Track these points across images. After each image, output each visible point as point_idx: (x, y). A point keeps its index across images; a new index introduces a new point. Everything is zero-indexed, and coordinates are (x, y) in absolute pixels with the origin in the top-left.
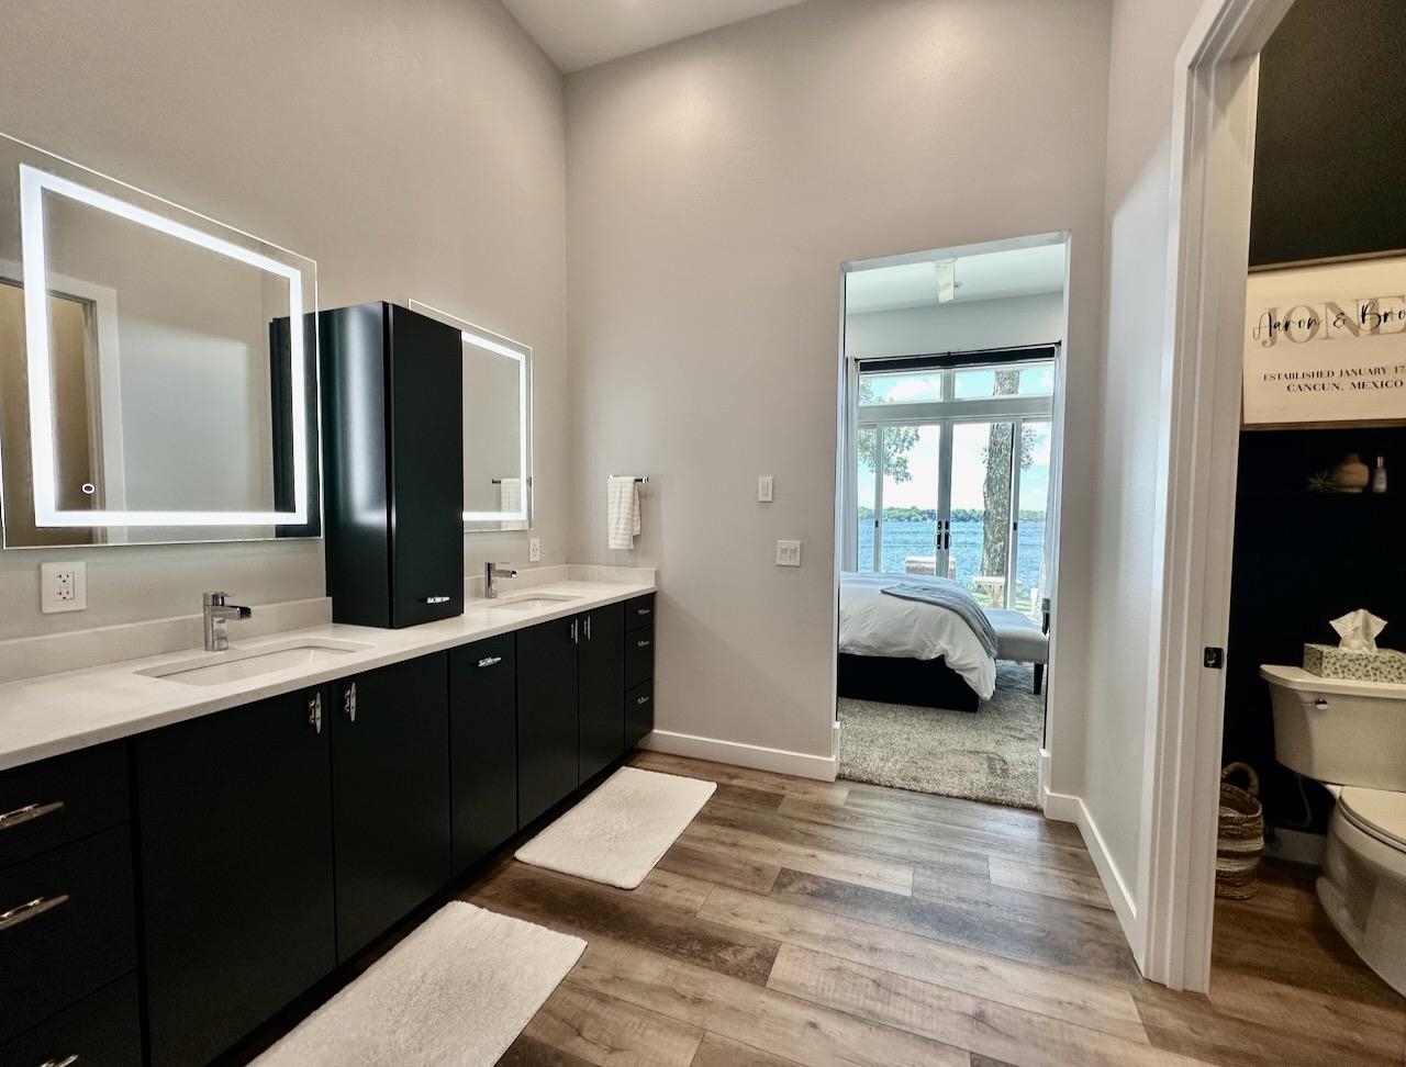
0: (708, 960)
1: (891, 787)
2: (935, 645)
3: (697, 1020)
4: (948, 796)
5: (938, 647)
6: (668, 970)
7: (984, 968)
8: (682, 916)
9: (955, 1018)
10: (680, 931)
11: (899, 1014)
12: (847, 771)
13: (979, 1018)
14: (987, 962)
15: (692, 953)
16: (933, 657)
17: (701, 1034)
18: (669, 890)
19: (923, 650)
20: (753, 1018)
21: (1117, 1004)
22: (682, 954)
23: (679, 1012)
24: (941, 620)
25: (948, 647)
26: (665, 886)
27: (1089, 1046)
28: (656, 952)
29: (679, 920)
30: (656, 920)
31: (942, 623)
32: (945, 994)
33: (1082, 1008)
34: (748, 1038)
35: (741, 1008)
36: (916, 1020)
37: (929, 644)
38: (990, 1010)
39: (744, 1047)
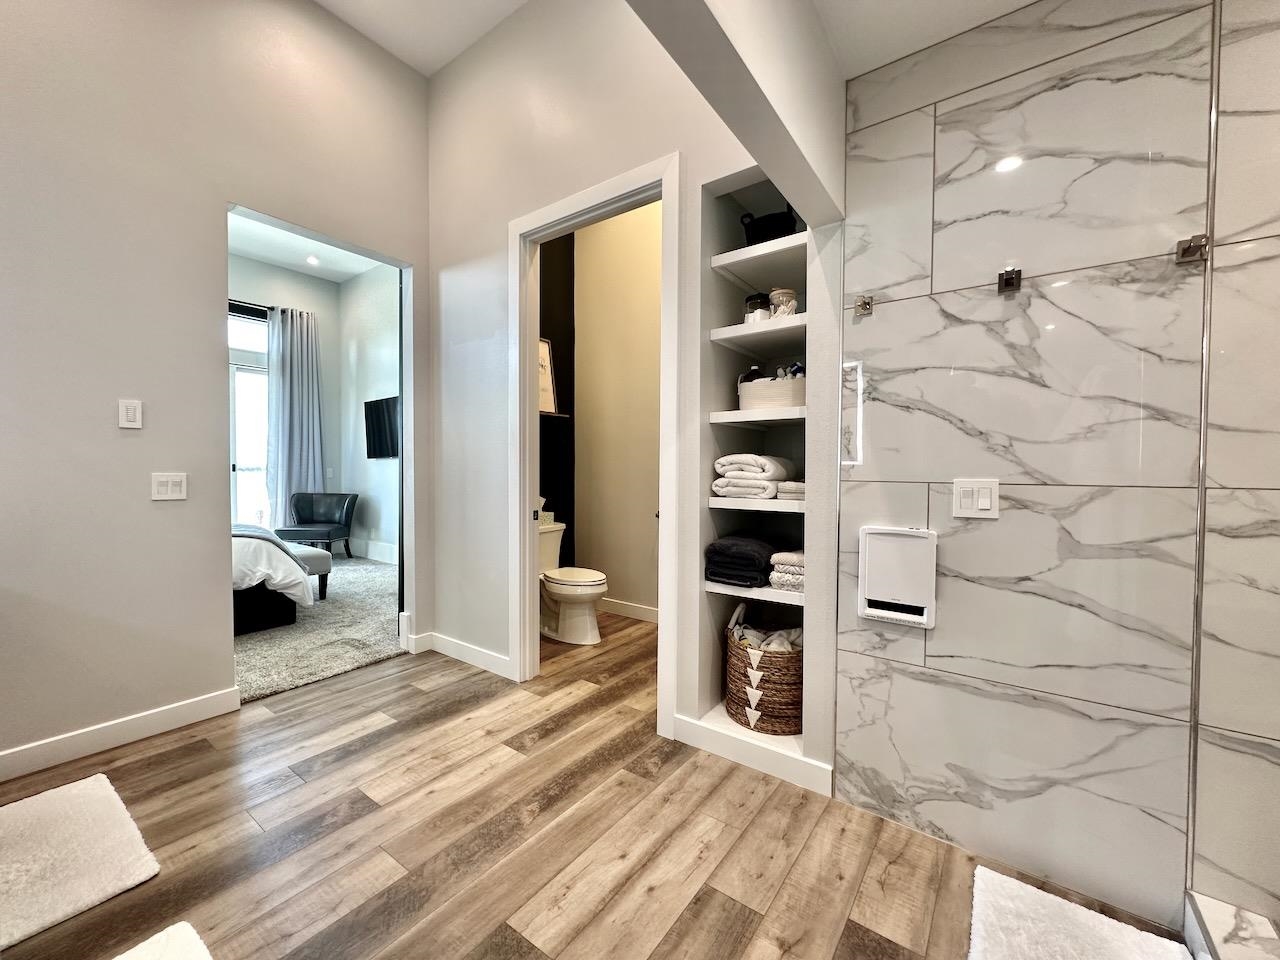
0: (322, 833)
1: (297, 687)
2: (254, 573)
3: (364, 850)
4: (345, 672)
5: (258, 574)
7: (469, 719)
9: (482, 740)
11: (460, 758)
12: (246, 696)
13: (489, 733)
14: (467, 716)
16: (254, 584)
17: (381, 848)
19: (243, 580)
20: (397, 818)
21: (521, 695)
24: (255, 549)
25: (270, 572)
27: (530, 711)
31: (257, 553)
32: (467, 737)
33: (514, 704)
34: (408, 824)
36: (469, 753)
37: (250, 573)
38: (489, 728)
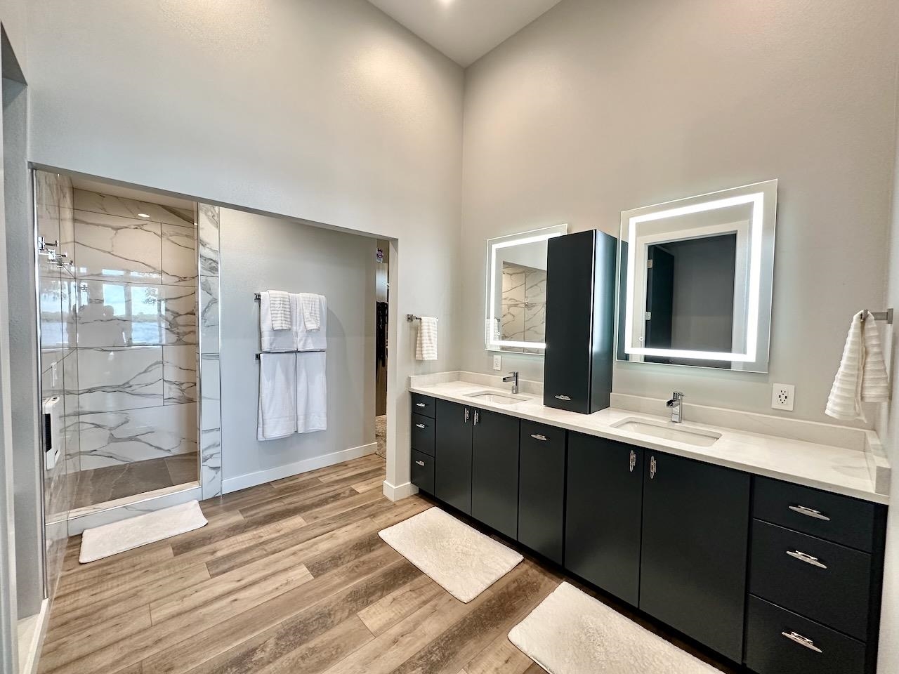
0: (419, 659)
3: (384, 637)
6: (425, 635)
8: (468, 660)
10: (454, 653)
15: (431, 653)
17: (375, 635)
18: (500, 664)
22: (433, 647)
23: (396, 630)
26: (507, 662)
28: (443, 634)
29: (466, 657)
30: (471, 644)
35: (375, 661)
39: (354, 650)
